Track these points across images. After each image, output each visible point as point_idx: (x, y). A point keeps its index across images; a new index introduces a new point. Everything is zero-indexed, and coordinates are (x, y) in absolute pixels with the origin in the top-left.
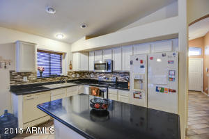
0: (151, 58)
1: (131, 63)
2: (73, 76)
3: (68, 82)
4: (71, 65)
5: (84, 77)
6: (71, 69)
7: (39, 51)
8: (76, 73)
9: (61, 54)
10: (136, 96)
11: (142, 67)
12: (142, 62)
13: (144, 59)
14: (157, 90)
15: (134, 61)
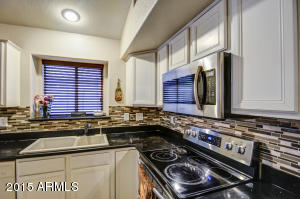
2: (126, 117)
4: (119, 90)
5: (156, 122)
6: (118, 99)
8: (133, 110)
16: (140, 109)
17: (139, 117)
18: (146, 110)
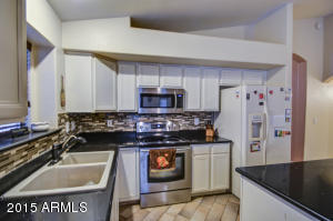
1: (248, 97)
4: (62, 91)
10: (255, 148)
11: (261, 104)
12: (261, 96)
15: (252, 95)
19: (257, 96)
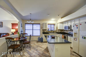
0: (81, 24)
1: (74, 26)
2: (58, 31)
3: (56, 33)
4: (57, 27)
5: (62, 32)
6: (57, 29)
7: (48, 24)
8: (59, 30)
9: (54, 24)
10: (75, 39)
11: (77, 28)
13: (78, 25)
14: (83, 38)
16: (60, 30)
17: (60, 31)
18: (61, 30)
19: (76, 26)
